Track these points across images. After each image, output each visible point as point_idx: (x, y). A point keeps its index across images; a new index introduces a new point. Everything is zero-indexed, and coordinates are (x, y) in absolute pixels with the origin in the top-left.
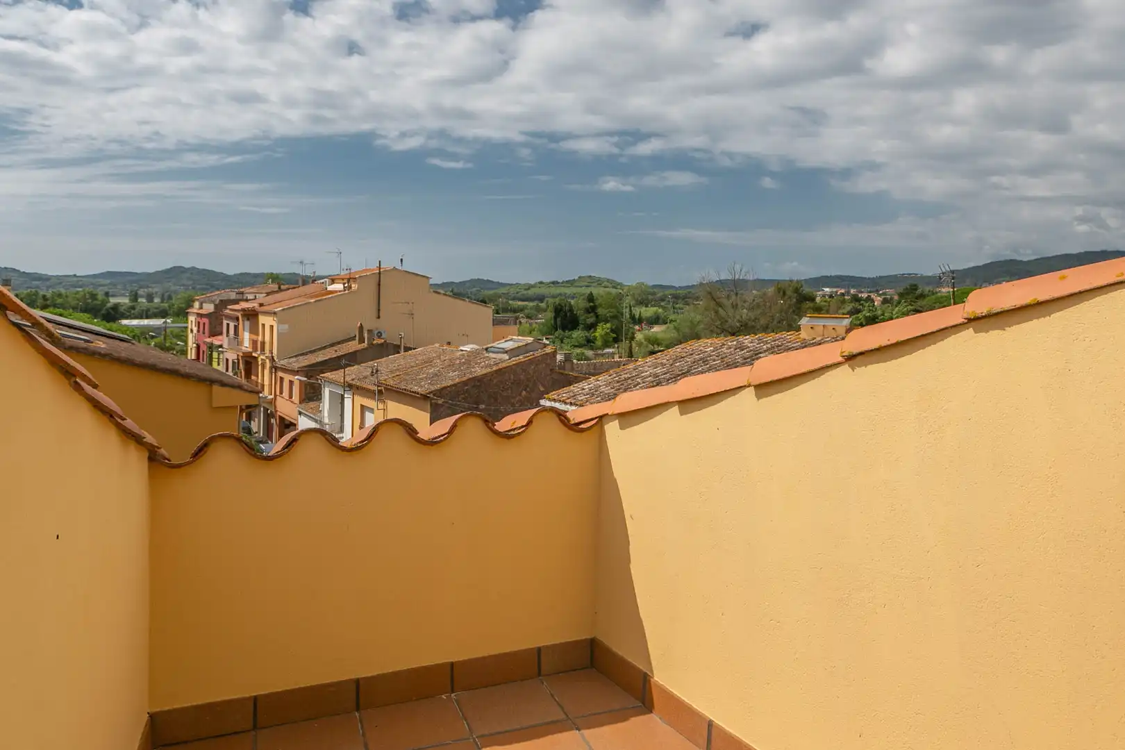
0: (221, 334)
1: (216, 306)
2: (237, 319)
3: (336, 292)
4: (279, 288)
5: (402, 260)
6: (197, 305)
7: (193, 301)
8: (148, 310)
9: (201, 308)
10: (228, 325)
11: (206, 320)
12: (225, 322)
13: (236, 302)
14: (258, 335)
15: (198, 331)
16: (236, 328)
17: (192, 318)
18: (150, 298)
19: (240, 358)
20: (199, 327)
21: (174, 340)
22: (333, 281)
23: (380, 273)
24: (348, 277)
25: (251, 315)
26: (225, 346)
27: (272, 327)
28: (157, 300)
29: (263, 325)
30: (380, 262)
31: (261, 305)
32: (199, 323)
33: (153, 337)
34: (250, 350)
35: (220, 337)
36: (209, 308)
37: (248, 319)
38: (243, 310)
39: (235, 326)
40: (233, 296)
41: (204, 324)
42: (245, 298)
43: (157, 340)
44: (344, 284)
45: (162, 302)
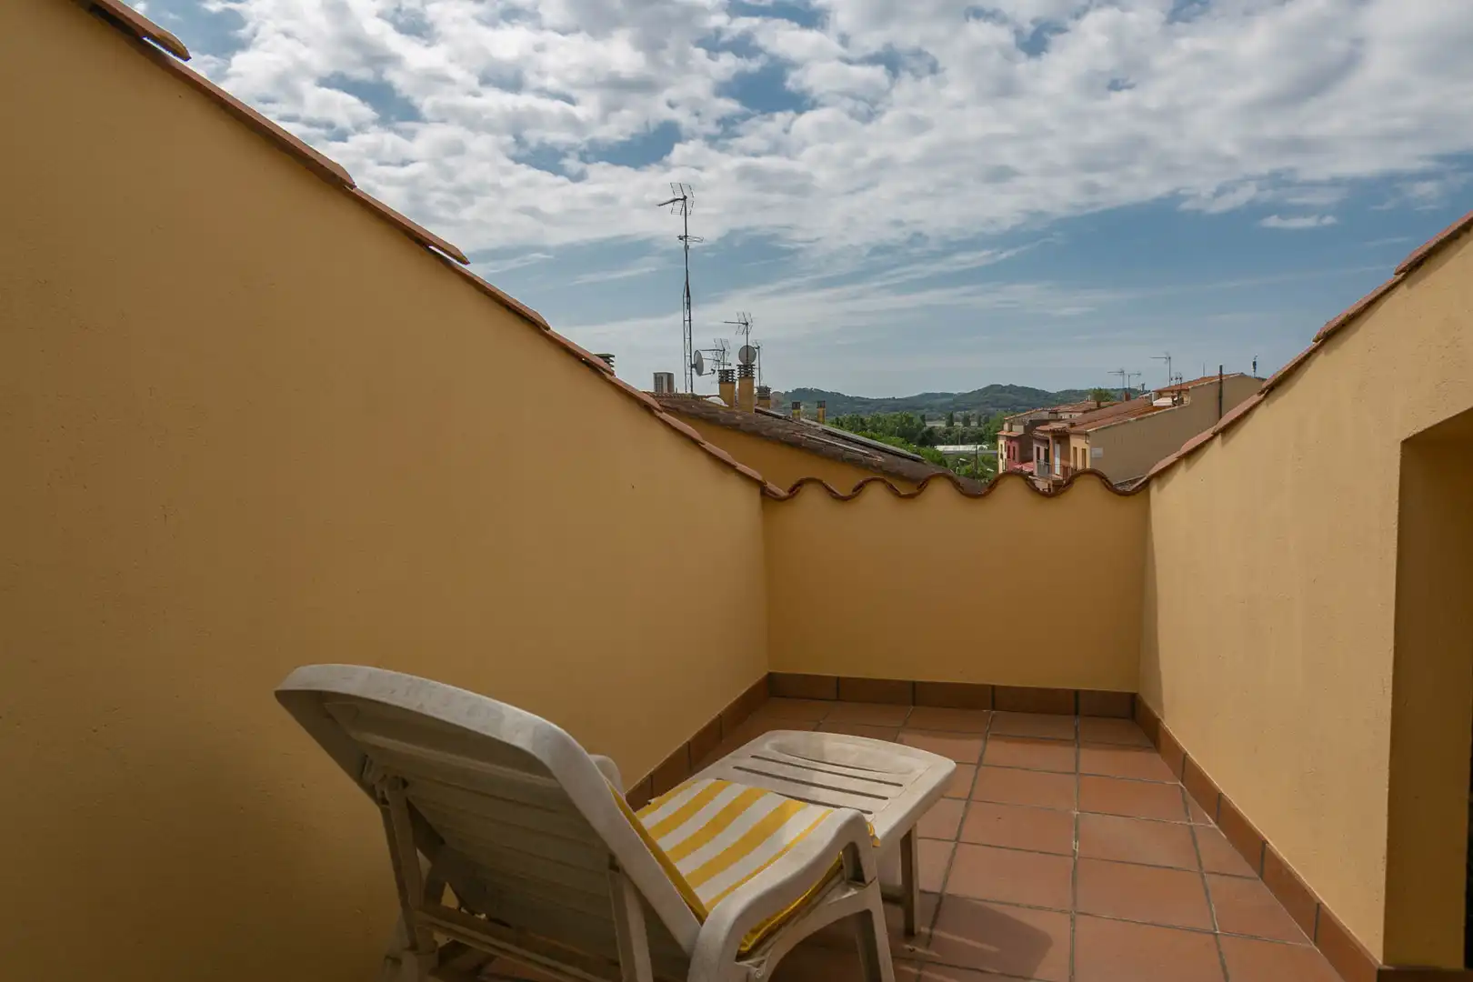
0: (1031, 460)
1: (1025, 427)
2: (1048, 442)
3: (1164, 407)
4: (1098, 405)
5: (1255, 364)
6: (1006, 426)
7: (1003, 423)
8: (964, 434)
9: (1011, 430)
10: (1038, 449)
11: (1015, 444)
12: (1035, 446)
13: (1045, 422)
14: (1069, 460)
15: (1008, 457)
16: (1047, 452)
17: (1001, 442)
18: (966, 421)
19: (1051, 487)
20: (1009, 450)
21: (985, 467)
22: (1160, 394)
23: (1221, 382)
24: (1179, 388)
25: (1062, 437)
26: (1035, 473)
27: (1084, 450)
28: (974, 424)
29: (1075, 449)
30: (1221, 367)
31: (1073, 425)
32: (1009, 447)
33: (963, 463)
34: (1061, 478)
35: (1031, 464)
36: (1018, 430)
37: (1059, 443)
38: (1053, 431)
39: (1045, 450)
40: (1045, 415)
41: (1014, 448)
42: (1059, 417)
43: (968, 467)
44: (1173, 397)
45: (979, 425)
